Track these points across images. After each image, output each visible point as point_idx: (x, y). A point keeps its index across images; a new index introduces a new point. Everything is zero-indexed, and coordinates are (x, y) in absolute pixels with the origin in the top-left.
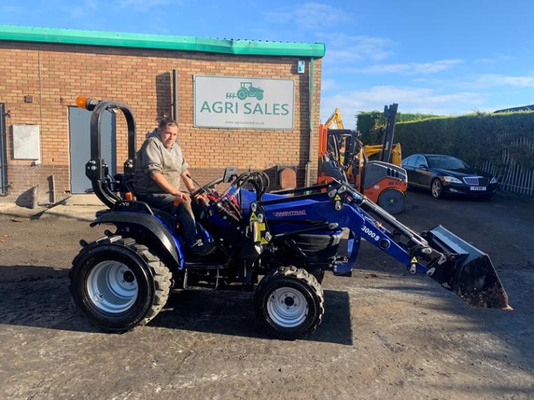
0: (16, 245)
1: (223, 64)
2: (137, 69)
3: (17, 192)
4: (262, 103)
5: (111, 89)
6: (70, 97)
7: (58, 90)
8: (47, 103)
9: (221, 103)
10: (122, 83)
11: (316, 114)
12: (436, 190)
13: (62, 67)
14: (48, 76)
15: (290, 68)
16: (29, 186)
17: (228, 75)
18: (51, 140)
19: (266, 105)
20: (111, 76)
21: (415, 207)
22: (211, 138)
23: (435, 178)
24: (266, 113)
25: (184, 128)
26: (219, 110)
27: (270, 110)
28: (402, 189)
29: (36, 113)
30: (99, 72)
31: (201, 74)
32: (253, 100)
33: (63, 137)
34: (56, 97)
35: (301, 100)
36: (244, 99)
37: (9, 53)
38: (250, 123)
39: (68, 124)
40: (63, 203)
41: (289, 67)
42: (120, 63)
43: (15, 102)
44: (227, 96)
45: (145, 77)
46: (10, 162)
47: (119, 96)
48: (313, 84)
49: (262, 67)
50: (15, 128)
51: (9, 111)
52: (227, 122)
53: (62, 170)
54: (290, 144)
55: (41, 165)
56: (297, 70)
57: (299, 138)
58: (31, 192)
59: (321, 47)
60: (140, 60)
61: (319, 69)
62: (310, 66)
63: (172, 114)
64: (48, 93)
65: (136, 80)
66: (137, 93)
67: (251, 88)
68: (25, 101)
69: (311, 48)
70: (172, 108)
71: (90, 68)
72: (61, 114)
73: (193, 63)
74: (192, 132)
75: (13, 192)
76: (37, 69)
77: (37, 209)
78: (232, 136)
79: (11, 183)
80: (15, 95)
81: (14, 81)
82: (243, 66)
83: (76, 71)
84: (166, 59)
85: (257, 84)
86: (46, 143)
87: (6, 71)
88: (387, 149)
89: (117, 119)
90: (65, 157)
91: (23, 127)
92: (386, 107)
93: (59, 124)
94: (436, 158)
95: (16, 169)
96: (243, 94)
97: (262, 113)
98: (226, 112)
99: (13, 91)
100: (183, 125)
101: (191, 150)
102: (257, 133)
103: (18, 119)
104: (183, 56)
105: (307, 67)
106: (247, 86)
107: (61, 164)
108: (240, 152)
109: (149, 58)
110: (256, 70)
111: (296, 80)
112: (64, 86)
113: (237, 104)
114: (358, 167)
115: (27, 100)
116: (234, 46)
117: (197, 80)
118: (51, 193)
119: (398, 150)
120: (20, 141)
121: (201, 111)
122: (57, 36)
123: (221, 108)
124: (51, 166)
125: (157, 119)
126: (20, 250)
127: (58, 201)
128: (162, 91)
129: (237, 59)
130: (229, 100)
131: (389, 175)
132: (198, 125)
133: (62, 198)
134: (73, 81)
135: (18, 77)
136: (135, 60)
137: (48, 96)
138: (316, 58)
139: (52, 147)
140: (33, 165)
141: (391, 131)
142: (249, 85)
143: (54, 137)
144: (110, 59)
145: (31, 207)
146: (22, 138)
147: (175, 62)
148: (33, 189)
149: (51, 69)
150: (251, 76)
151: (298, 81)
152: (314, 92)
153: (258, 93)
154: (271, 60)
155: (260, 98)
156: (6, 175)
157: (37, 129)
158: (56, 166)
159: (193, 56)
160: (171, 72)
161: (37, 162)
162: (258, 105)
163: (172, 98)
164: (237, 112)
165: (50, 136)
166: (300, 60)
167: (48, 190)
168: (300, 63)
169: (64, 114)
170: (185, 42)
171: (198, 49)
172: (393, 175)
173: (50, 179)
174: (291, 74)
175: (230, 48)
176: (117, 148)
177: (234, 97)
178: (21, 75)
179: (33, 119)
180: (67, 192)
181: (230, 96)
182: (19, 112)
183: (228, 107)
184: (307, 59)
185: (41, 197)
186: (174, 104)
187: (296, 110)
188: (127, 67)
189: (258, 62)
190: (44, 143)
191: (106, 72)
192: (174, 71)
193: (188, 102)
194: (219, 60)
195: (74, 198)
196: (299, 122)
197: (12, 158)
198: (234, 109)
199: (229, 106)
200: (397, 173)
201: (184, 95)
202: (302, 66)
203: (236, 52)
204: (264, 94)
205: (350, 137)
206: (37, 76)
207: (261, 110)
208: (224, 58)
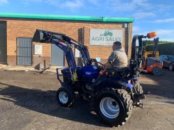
2: (72, 27)
9: (98, 37)
13: (49, 26)
14: (45, 29)
17: (101, 28)
28: (161, 67)
30: (60, 28)
33: (49, 48)
35: (125, 36)
36: (106, 36)
41: (121, 25)
46: (34, 56)
50: (35, 45)
58: (39, 65)
62: (128, 25)
75: (34, 65)
76: (42, 27)
77: (40, 70)
79: (34, 62)
82: (106, 25)
83: (53, 27)
84: (81, 23)
87: (33, 28)
93: (48, 44)
98: (100, 40)
104: (87, 23)
107: (48, 56)
109: (76, 23)
113: (103, 38)
117: (91, 30)
118: (45, 65)
120: (37, 49)
121: (92, 40)
124: (45, 57)
127: (47, 68)
128: (80, 34)
131: (156, 62)
132: (91, 45)
136: (72, 24)
138: (131, 22)
142: (108, 32)
143: (46, 48)
147: (84, 24)
151: (125, 30)
154: (115, 23)
155: (111, 36)
156: (32, 60)
157: (41, 45)
159: (90, 23)
161: (41, 56)
162: (111, 38)
168: (125, 24)
170: (88, 18)
173: (45, 61)
174: (122, 28)
180: (49, 65)
186: (84, 38)
189: (111, 24)
192: (84, 27)
193: (88, 37)
194: (98, 24)
196: (124, 44)
203: (104, 21)
204: (113, 34)
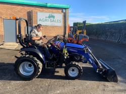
2: (22, 10)
17: (46, 12)
35: (64, 19)
38: (52, 24)
40: (2, 45)
44: (46, 17)
45: (24, 12)
52: (46, 24)
54: (61, 30)
57: (63, 28)
59: (69, 6)
73: (37, 9)
78: (47, 27)
82: (50, 10)
92: (83, 21)
100: (34, 24)
102: (53, 27)
107: (1, 34)
109: (25, 7)
114: (77, 36)
117: (38, 13)
119: (85, 31)
138: (68, 9)
142: (51, 15)
147: (32, 8)
150: (52, 13)
151: (63, 14)
152: (67, 17)
153: (53, 17)
154: (57, 9)
163: (31, 17)
168: (64, 10)
169: (2, 21)
170: (35, 3)
171: (38, 5)
174: (61, 12)
183: (46, 20)
189: (53, 9)
192: (32, 11)
194: (43, 8)
196: (63, 24)
200: (86, 37)
203: (48, 6)
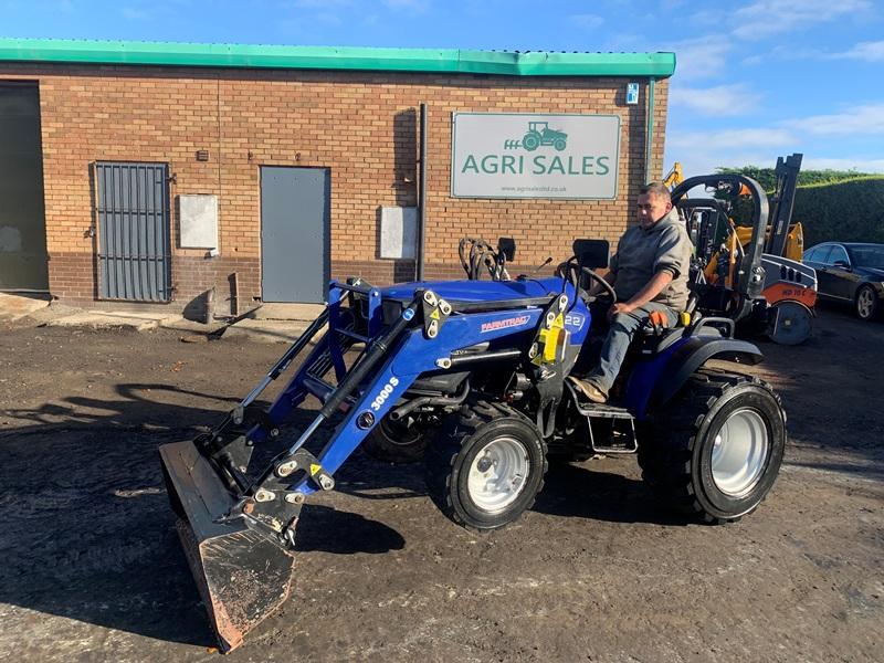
0: (198, 376)
1: (500, 92)
2: (364, 105)
3: (184, 299)
4: (564, 156)
5: (324, 137)
6: (262, 152)
7: (245, 140)
8: (229, 161)
9: (496, 157)
10: (340, 127)
11: (657, 172)
12: (864, 306)
13: (251, 105)
14: (230, 119)
15: (614, 96)
16: (200, 288)
17: (509, 110)
18: (234, 218)
19: (571, 158)
20: (325, 116)
21: (827, 334)
22: (476, 216)
23: (865, 284)
24: (570, 172)
25: (435, 199)
26: (493, 169)
27: (577, 167)
28: (807, 302)
29: (213, 176)
30: (305, 110)
31: (464, 110)
32: (548, 152)
33: (250, 213)
34: (240, 151)
35: (632, 150)
36: (534, 149)
37: (177, 86)
38: (544, 189)
39: (258, 193)
40: (251, 315)
41: (611, 94)
42: (340, 95)
43: (184, 160)
44: (506, 146)
45: (376, 118)
46: (177, 253)
47: (336, 149)
48: (653, 122)
49: (565, 96)
50: (183, 200)
51: (175, 175)
52: (503, 189)
53: (250, 265)
54: (610, 223)
55: (220, 257)
56: (625, 100)
57: (626, 214)
58: (204, 298)
59: (668, 59)
60: (369, 91)
61: (664, 97)
62: (647, 91)
63: (418, 177)
64: (231, 145)
65: (362, 123)
66: (364, 144)
67: (546, 131)
68: (198, 159)
69: (650, 61)
70: (418, 165)
71: (292, 105)
72: (249, 177)
73: (452, 93)
74: (446, 205)
75: (179, 297)
76: (215, 109)
77: (213, 324)
78: (511, 211)
79: (177, 284)
80: (184, 149)
81: (183, 129)
82: (535, 93)
83: (271, 110)
84: (410, 87)
85: (555, 124)
86: (227, 223)
87: (171, 112)
88: (779, 232)
89: (333, 185)
90: (253, 245)
91: (194, 198)
92: (780, 159)
93: (246, 193)
94: (866, 248)
95: (183, 263)
96: (532, 141)
97: (563, 172)
98: (503, 172)
99: (181, 144)
100: (435, 194)
101: (445, 235)
102: (554, 205)
103: (187, 186)
104: (437, 81)
105: (642, 94)
106: (540, 128)
107: (248, 255)
108: (524, 237)
109: (383, 86)
110: (555, 100)
111: (623, 115)
112: (254, 135)
113: (522, 157)
114: (728, 264)
115: (201, 157)
116: (520, 62)
117: (458, 119)
118: (233, 300)
119: (797, 234)
120: (191, 219)
121: (464, 171)
122: (247, 56)
123: (496, 165)
124: (234, 259)
125: (394, 185)
126: (205, 384)
127: (243, 313)
128: (402, 140)
129: (525, 83)
130: (508, 152)
131: (784, 278)
132: (458, 194)
133: (248, 309)
134: (268, 125)
135: (188, 123)
136: (361, 90)
137: (231, 151)
138: (658, 78)
139: (235, 229)
140: (208, 256)
141: (788, 201)
142: (544, 126)
143: (238, 213)
144: (323, 89)
145: (204, 321)
146: (192, 216)
147: (424, 91)
148: (208, 292)
149: (236, 109)
150: (546, 111)
151: (628, 118)
152: (654, 135)
154: (582, 84)
155: (561, 146)
156: (170, 273)
157: (214, 200)
158: (240, 259)
159: (454, 82)
160: (418, 108)
161: (213, 253)
162: (557, 158)
163: (418, 151)
164: (521, 172)
165: (232, 213)
166: (632, 82)
167: (229, 296)
168: (631, 87)
169: (253, 178)
170: (441, 58)
171: (461, 69)
172: (791, 279)
173: (232, 279)
174: (615, 107)
175: (514, 67)
176: (332, 232)
177: (516, 146)
178: (193, 118)
179: (208, 186)
180: (256, 299)
181: (511, 146)
182: (188, 175)
184: (643, 80)
185: (219, 307)
186: (421, 161)
187: (622, 166)
188: (349, 101)
189: (558, 88)
190: (223, 223)
191: (318, 111)
192: (422, 106)
193: (443, 157)
194: (494, 87)
195: (267, 309)
196: (627, 187)
197: (178, 246)
198: (516, 166)
199: (508, 161)
200: (799, 275)
201: (437, 146)
202: (633, 91)
203: (523, 72)
204: (568, 141)
205: (709, 211)
206: (214, 119)
207: (561, 168)
208: (504, 83)
